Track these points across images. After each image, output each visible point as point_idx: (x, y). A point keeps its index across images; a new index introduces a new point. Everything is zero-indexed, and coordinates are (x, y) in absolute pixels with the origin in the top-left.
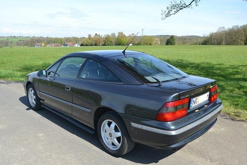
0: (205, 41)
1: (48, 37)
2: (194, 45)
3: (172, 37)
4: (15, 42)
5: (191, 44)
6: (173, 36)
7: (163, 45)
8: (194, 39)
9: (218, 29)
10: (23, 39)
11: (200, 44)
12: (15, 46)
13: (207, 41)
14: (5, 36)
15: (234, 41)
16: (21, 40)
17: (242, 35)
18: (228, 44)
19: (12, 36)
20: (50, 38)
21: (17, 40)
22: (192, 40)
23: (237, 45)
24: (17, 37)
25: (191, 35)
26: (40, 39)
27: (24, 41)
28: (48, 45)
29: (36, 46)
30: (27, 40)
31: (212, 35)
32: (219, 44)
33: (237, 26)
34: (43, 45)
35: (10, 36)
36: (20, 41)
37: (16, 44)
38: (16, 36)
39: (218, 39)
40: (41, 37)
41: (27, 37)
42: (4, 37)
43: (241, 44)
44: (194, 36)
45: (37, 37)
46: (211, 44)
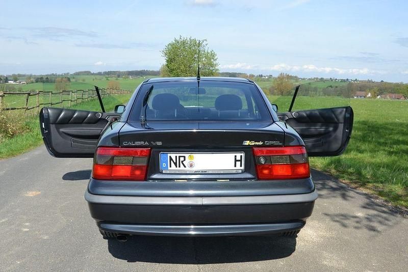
1: (382, 81)
4: (320, 88)
10: (337, 85)
12: (320, 97)
14: (306, 78)
16: (331, 86)
19: (317, 78)
20: (386, 83)
21: (324, 85)
24: (327, 80)
26: (365, 85)
27: (336, 87)
28: (379, 97)
29: (355, 97)
30: (343, 87)
34: (369, 95)
35: (315, 78)
36: (330, 88)
37: (322, 93)
38: (325, 78)
40: (369, 81)
41: (343, 81)
42: (304, 79)
45: (362, 81)
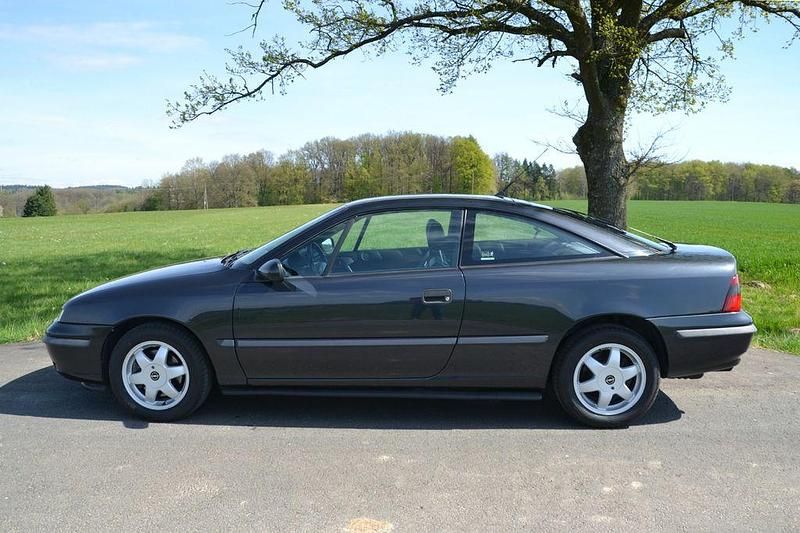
0: (149, 200)
2: (119, 211)
3: (44, 191)
5: (107, 212)
6: (46, 187)
7: (10, 216)
8: (109, 194)
9: (183, 164)
11: (135, 210)
13: (155, 201)
15: (232, 196)
17: (251, 181)
18: (217, 205)
22: (105, 199)
23: (241, 206)
25: (96, 184)
31: (167, 183)
32: (192, 205)
33: (236, 157)
39: (188, 192)
43: (249, 204)
44: (107, 186)
46: (170, 209)
